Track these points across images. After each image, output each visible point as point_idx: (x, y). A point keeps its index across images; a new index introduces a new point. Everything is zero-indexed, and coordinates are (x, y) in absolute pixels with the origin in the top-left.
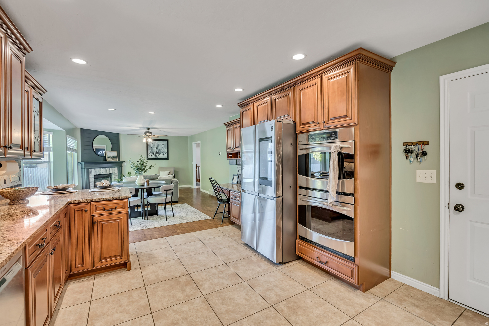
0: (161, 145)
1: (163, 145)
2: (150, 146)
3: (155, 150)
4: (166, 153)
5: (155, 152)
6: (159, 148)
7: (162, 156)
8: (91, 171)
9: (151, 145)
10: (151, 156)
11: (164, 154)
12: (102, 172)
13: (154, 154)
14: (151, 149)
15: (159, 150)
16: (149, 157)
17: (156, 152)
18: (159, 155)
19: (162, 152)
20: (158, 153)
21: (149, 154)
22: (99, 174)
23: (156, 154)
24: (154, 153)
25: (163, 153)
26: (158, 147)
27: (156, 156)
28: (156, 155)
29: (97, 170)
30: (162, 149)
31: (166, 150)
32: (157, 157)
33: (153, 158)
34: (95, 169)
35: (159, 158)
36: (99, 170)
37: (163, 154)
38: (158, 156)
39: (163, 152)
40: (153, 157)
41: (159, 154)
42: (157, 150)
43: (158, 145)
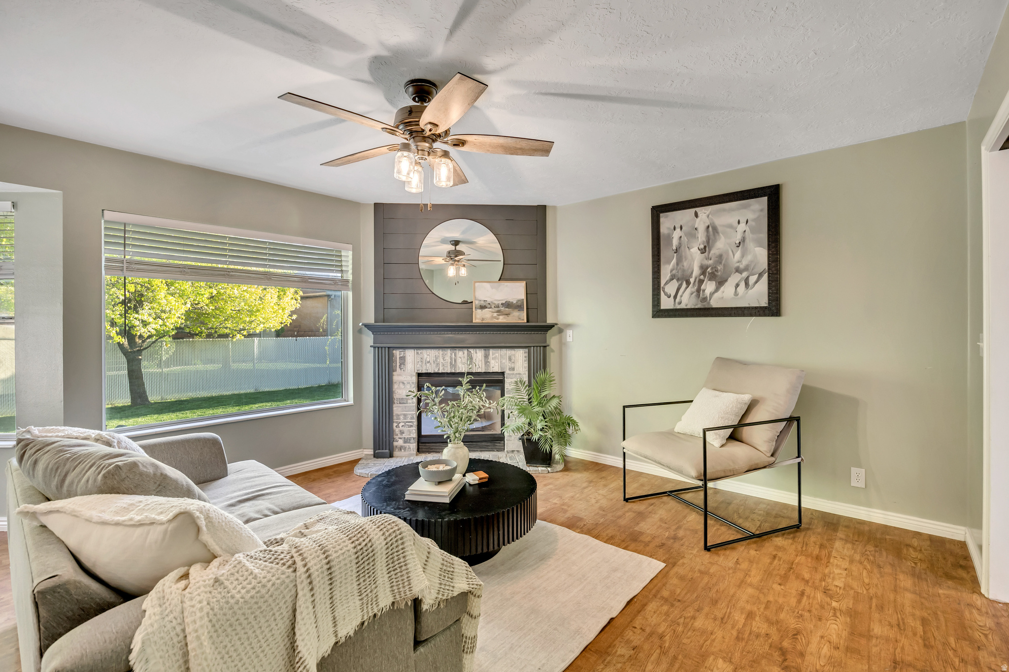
0: (731, 226)
1: (742, 227)
2: (669, 238)
3: (695, 260)
4: (760, 275)
5: (696, 271)
6: (720, 245)
7: (736, 294)
8: (403, 359)
9: (676, 234)
10: (675, 297)
11: (747, 284)
12: (451, 363)
13: (688, 283)
14: (674, 261)
15: (720, 256)
16: (666, 303)
17: (703, 273)
18: (717, 290)
19: (738, 270)
20: (713, 277)
21: (662, 285)
22: (436, 371)
23: (701, 282)
24: (692, 280)
25: (745, 274)
26: (715, 241)
27: (698, 296)
28: (698, 290)
29: (429, 355)
30: (738, 254)
31: (760, 255)
32: (705, 299)
33: (683, 306)
34: (419, 351)
35: (715, 303)
36: (437, 357)
37: (743, 284)
38: (712, 294)
39: (746, 269)
40: (687, 300)
41: (721, 283)
42: (708, 258)
43: (715, 229)
